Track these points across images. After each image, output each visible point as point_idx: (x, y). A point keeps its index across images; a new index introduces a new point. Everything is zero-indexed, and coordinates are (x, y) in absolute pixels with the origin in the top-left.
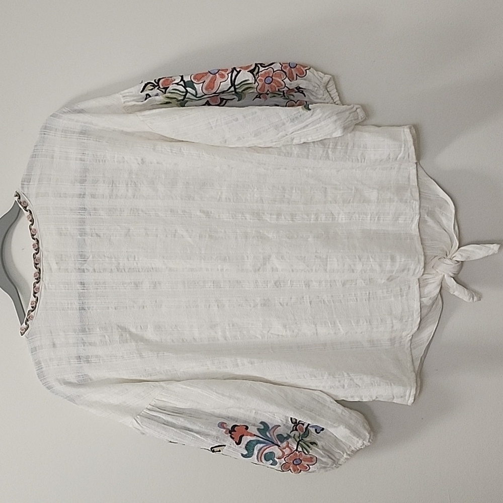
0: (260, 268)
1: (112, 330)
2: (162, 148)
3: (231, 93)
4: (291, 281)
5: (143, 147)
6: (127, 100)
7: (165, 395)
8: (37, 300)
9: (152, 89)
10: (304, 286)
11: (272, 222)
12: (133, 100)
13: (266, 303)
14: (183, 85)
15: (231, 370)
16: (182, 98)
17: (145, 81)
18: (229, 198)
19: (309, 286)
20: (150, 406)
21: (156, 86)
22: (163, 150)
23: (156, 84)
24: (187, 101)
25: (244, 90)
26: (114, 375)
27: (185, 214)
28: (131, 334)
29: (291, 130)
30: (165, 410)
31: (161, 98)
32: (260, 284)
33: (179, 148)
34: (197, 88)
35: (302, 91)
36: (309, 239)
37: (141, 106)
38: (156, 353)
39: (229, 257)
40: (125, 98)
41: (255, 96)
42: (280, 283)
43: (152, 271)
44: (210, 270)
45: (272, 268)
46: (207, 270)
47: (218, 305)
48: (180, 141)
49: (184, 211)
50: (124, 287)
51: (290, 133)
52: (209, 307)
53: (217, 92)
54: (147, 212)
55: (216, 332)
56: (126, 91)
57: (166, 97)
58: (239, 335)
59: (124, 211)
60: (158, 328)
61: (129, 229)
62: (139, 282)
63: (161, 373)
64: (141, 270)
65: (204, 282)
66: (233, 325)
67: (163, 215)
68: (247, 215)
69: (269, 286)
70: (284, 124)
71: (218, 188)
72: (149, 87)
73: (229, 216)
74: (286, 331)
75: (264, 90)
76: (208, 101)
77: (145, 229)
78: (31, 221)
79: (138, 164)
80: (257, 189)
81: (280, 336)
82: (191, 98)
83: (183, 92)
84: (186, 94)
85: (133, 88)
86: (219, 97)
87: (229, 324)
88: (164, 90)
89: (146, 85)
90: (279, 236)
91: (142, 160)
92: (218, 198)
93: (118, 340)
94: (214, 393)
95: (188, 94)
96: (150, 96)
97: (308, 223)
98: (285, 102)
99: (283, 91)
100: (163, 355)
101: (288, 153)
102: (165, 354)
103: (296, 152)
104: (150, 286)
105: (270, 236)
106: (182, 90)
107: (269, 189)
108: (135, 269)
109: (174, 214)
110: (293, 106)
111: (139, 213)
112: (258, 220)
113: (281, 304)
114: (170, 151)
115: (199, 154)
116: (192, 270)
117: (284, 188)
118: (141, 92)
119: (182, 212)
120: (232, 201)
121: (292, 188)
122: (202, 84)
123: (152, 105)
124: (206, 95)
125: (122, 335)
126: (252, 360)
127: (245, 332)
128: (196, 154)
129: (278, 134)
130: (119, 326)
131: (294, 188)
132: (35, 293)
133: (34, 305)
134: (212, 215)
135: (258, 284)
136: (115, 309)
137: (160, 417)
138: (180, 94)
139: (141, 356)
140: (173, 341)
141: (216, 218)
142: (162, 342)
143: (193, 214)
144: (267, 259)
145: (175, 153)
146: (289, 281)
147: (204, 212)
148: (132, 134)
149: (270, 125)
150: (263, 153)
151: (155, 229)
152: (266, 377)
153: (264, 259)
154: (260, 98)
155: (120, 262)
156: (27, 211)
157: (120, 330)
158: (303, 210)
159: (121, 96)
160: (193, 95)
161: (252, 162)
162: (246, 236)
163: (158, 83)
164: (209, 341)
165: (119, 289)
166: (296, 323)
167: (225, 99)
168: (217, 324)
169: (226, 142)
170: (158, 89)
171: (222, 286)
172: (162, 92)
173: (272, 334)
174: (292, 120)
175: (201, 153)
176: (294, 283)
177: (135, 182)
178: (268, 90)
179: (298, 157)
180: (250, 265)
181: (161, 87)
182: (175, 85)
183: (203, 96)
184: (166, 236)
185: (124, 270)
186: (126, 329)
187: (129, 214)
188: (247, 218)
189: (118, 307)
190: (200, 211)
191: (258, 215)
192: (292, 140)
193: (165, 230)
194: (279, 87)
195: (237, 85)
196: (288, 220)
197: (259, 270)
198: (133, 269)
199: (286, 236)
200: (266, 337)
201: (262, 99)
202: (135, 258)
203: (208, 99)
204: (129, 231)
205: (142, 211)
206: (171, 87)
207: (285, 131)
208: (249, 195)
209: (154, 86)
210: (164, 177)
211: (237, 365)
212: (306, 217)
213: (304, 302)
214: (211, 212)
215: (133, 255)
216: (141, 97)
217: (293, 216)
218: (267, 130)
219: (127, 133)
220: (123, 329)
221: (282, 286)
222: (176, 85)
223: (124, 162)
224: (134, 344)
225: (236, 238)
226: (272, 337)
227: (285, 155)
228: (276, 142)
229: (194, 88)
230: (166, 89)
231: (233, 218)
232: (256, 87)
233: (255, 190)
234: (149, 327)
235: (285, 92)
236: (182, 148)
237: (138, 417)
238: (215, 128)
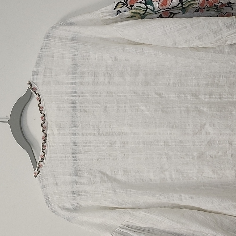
0: (197, 132)
1: (95, 174)
2: (129, 49)
3: (179, 8)
4: (219, 141)
5: (116, 49)
6: (104, 15)
7: (132, 219)
8: (45, 154)
9: (122, 7)
10: (228, 145)
11: (206, 100)
12: (109, 15)
13: (200, 156)
14: (145, 3)
15: (177, 202)
16: (144, 13)
17: (117, 1)
18: (175, 84)
19: (232, 145)
20: (121, 225)
21: (125, 4)
22: (130, 50)
23: (125, 3)
24: (147, 15)
25: (188, 6)
26: (97, 204)
27: (144, 95)
28: (107, 176)
29: (226, 34)
30: (131, 228)
31: (128, 13)
32: (197, 143)
33: (142, 49)
34: (154, 5)
35: (231, 5)
36: (233, 112)
37: (114, 19)
38: (125, 190)
39: (176, 125)
40: (103, 14)
41: (195, 11)
42: (211, 142)
43: (122, 134)
44: (162, 134)
45: (206, 133)
46: (160, 134)
47: (167, 158)
48: (142, 44)
49: (144, 93)
50: (103, 145)
51: (225, 36)
52: (161, 159)
53: (169, 8)
54: (118, 94)
55: (165, 175)
56: (103, 9)
57: (132, 12)
58: (181, 177)
59: (102, 94)
60: (126, 172)
61: (106, 106)
62: (113, 142)
63: (129, 203)
64: (114, 134)
65: (158, 142)
66: (177, 171)
67: (129, 96)
68: (188, 96)
69: (203, 145)
70: (221, 30)
71: (167, 77)
72: (120, 5)
73: (175, 96)
74: (214, 175)
75: (204, 5)
76: (161, 14)
77: (117, 106)
78: (39, 101)
79: (112, 60)
80: (195, 77)
81: (210, 178)
82: (150, 12)
83: (144, 8)
84: (146, 10)
85: (108, 6)
86: (169, 11)
87: (174, 170)
88: (130, 7)
89: (118, 4)
90: (212, 110)
91: (115, 58)
92: (167, 84)
93: (100, 181)
94: (166, 219)
95: (148, 9)
96: (120, 12)
97: (232, 101)
98: (217, 14)
99: (217, 6)
100: (130, 191)
101: (221, 51)
102: (131, 191)
103: (227, 51)
104: (120, 145)
105: (205, 110)
106: (144, 7)
107: (204, 77)
108: (110, 134)
109: (137, 95)
110: (223, 16)
111: (112, 95)
112: (196, 98)
113: (210, 156)
114: (135, 51)
115: (156, 53)
116: (149, 134)
117: (214, 76)
118: (114, 9)
119: (143, 94)
120: (177, 85)
121: (220, 76)
122: (158, 2)
123: (122, 18)
124: (161, 10)
125: (102, 177)
126: (192, 196)
127: (185, 175)
128: (154, 53)
129: (216, 37)
130: (99, 171)
131: (222, 76)
132: (43, 150)
133: (43, 158)
134: (163, 95)
135: (195, 143)
136: (97, 160)
137: (128, 234)
138: (142, 10)
139: (115, 192)
140: (136, 181)
141: (166, 98)
142: (128, 182)
143: (149, 95)
144: (202, 126)
145: (139, 52)
146: (218, 141)
147: (157, 94)
148: (107, 40)
149: (210, 31)
150: (203, 52)
151: (124, 106)
152: (201, 208)
153: (201, 126)
154: (199, 12)
155: (100, 128)
156: (36, 94)
157: (100, 174)
158: (228, 91)
159: (100, 12)
160: (152, 10)
161: (194, 58)
162: (188, 110)
163: (126, 2)
164: (160, 181)
165: (100, 147)
166: (222, 169)
167: (173, 13)
168: (166, 170)
169: (176, 44)
170: (126, 6)
171: (170, 145)
172: (129, 8)
173: (204, 176)
174: (228, 27)
175: (157, 53)
176: (221, 143)
177: (110, 74)
178: (207, 5)
179: (229, 53)
180: (191, 131)
181: (129, 5)
182: (138, 3)
183: (159, 10)
184: (132, 111)
185: (103, 135)
186: (104, 173)
187: (106, 96)
188: (188, 97)
189: (99, 159)
190: (155, 93)
191: (196, 95)
192: (226, 41)
193: (131, 106)
194: (215, 3)
195: (184, 2)
196: (217, 99)
197: (196, 134)
198: (109, 133)
199: (217, 110)
200: (200, 179)
201: (200, 13)
202: (110, 126)
203: (161, 13)
204: (106, 108)
205: (115, 93)
206: (136, 5)
207: (221, 35)
208: (189, 81)
209: (124, 4)
210: (130, 70)
211: (181, 199)
212: (230, 96)
213: (227, 155)
214: (163, 94)
215: (109, 124)
216: (114, 13)
217: (221, 96)
218: (208, 34)
219: (104, 39)
220: (103, 173)
221: (212, 144)
222: (140, 3)
223: (102, 60)
224: (110, 183)
225: (181, 112)
226: (204, 178)
227: (219, 52)
228: (213, 43)
229: (152, 5)
230: (132, 6)
231: (178, 98)
232: (198, 3)
233: (194, 78)
234: (120, 171)
235: (218, 6)
236: (143, 49)
237: (114, 233)
238: (169, 34)
